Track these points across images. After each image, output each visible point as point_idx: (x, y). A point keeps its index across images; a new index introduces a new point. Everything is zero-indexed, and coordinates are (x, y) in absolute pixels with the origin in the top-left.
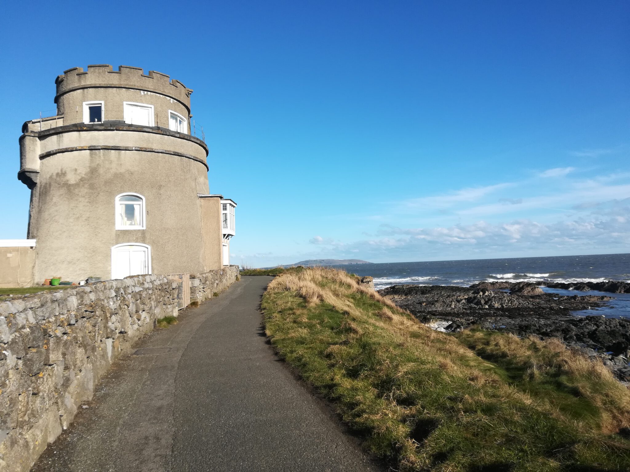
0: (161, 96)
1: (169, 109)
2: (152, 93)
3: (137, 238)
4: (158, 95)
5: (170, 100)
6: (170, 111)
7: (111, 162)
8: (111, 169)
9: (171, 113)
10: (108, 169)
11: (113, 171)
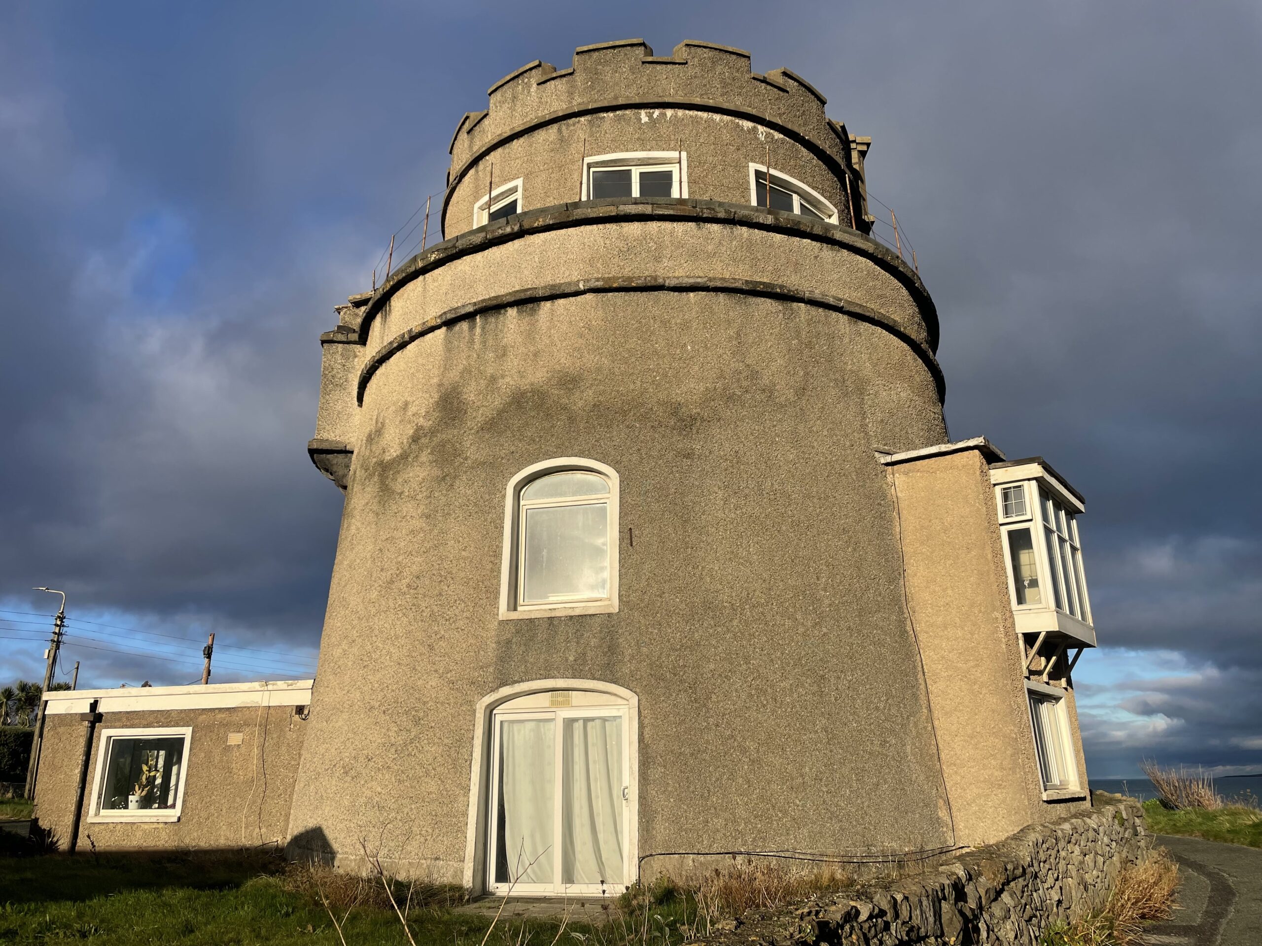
0: (717, 117)
1: (753, 161)
2: (680, 113)
3: (582, 657)
4: (704, 115)
5: (754, 130)
6: (753, 167)
7: (503, 353)
8: (503, 377)
9: (758, 174)
10: (493, 379)
11: (509, 382)
